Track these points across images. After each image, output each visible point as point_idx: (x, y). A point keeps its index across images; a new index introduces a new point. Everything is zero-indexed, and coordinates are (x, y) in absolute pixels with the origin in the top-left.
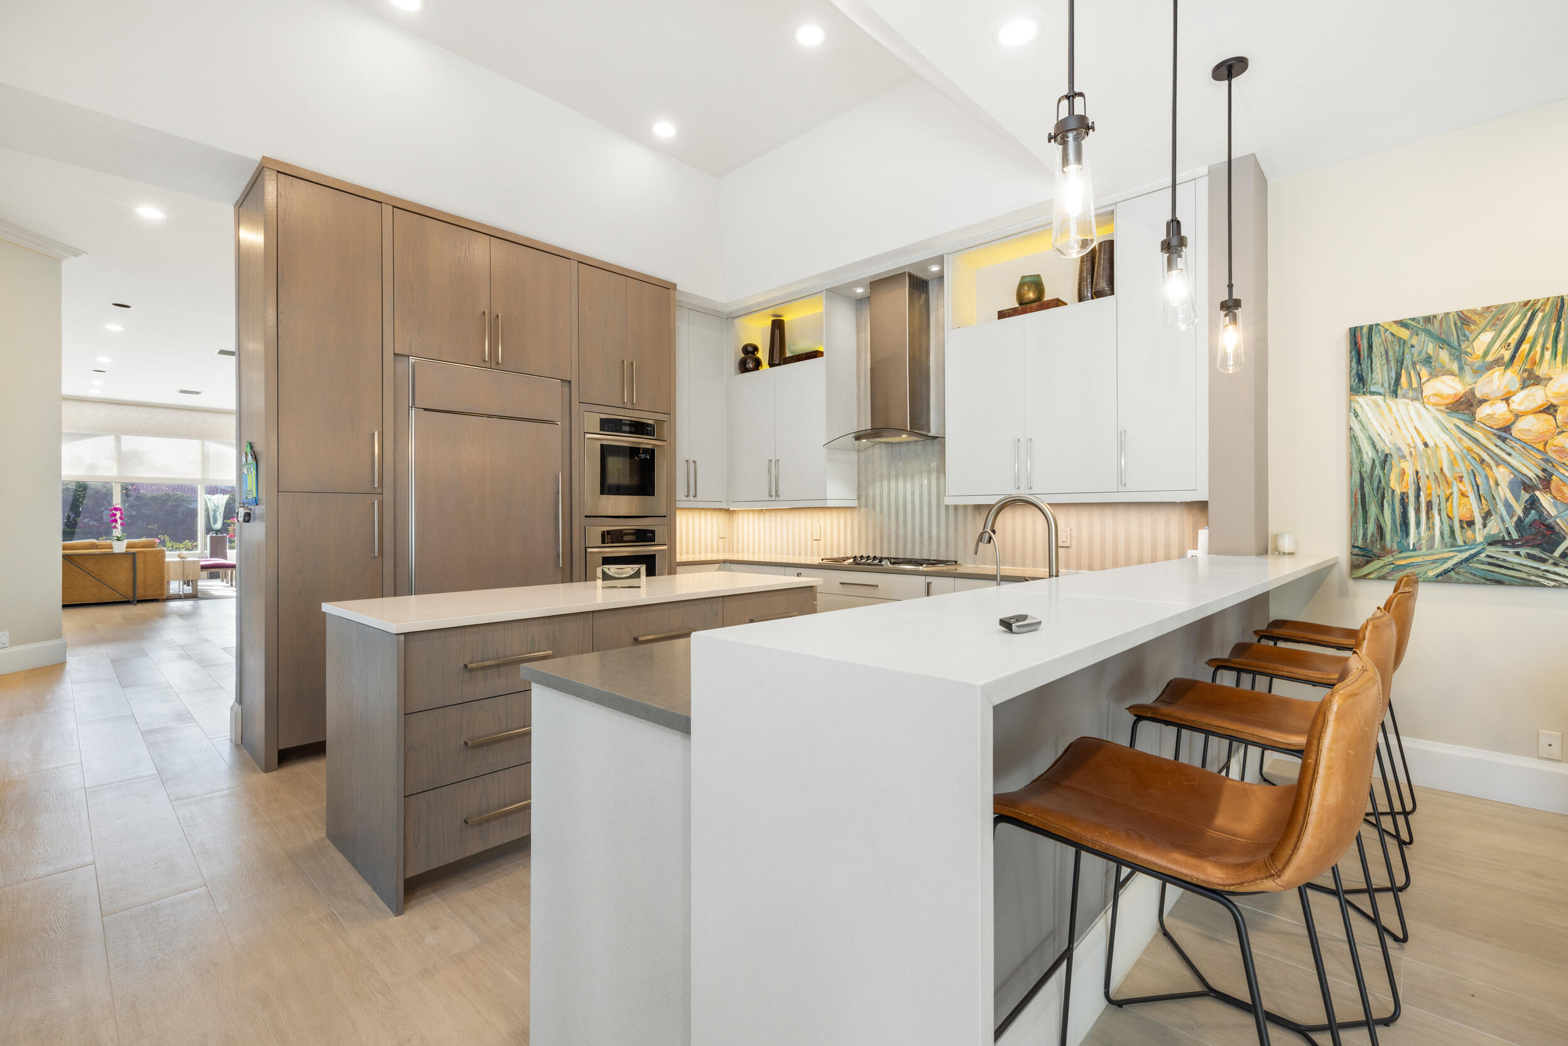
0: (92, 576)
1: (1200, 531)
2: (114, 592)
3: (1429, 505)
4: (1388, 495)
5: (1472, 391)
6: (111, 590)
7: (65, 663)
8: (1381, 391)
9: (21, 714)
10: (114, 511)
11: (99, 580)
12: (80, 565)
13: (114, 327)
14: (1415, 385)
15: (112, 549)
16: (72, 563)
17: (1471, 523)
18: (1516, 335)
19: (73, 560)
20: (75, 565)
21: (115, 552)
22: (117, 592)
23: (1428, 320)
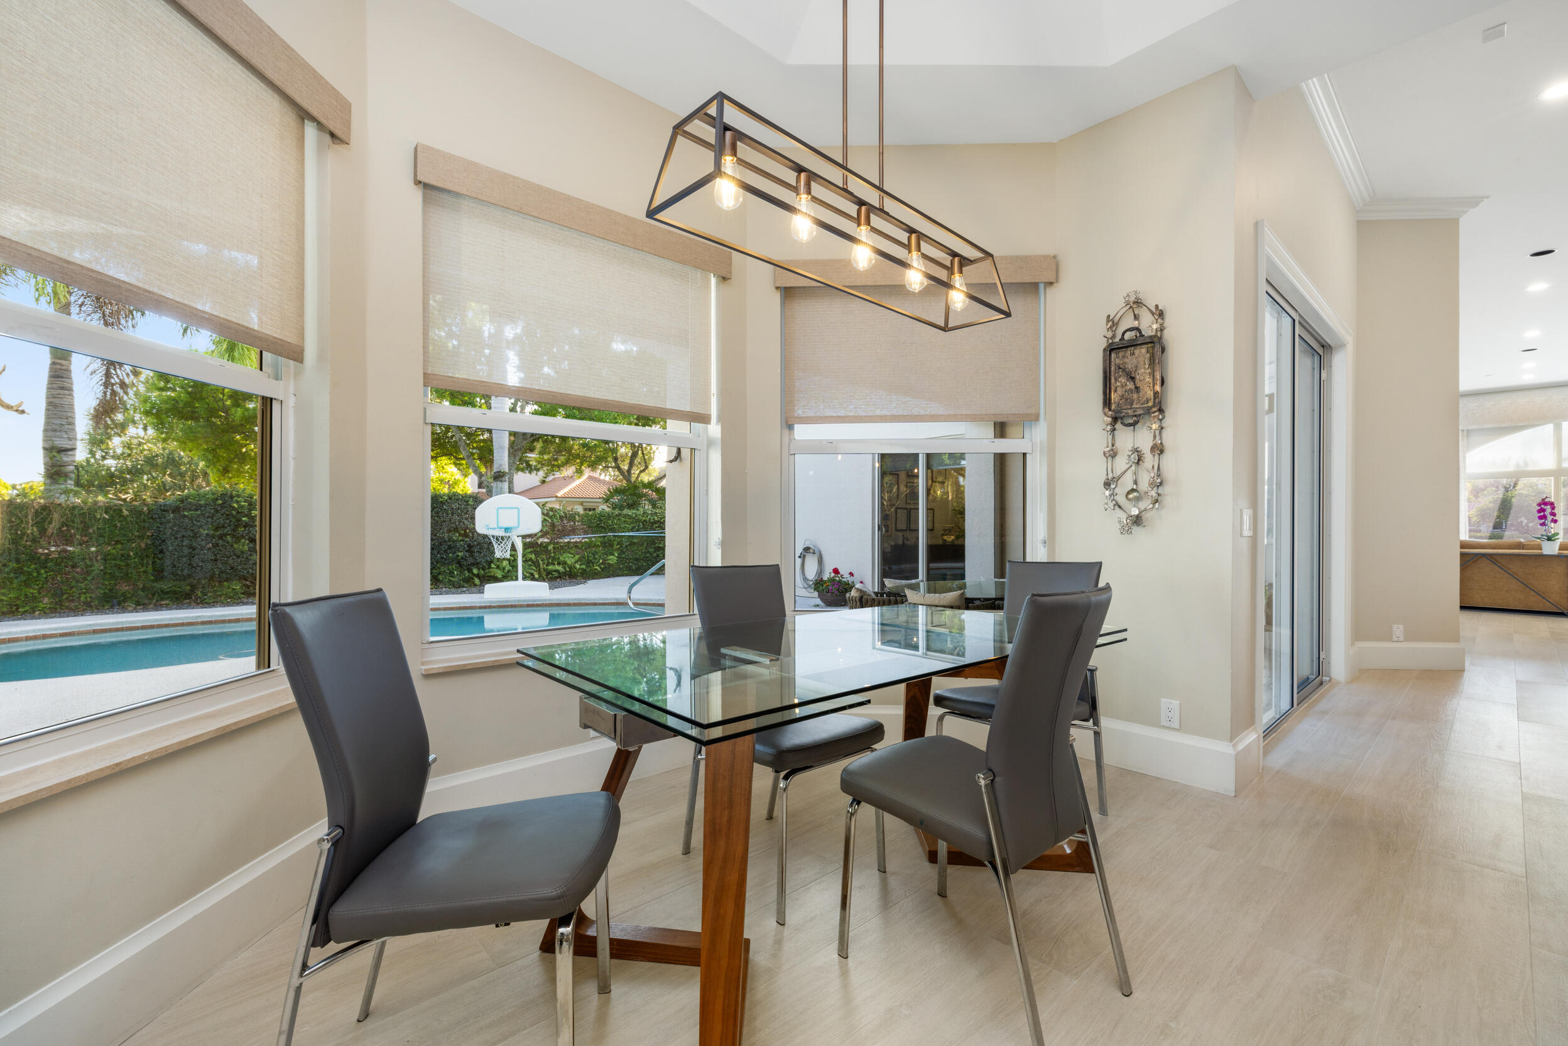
0: (1518, 580)
2: (1544, 600)
6: (1540, 597)
7: (1463, 671)
9: (1394, 718)
10: (1543, 506)
11: (1526, 585)
12: (1504, 566)
13: (1538, 287)
15: (1541, 549)
16: (1495, 564)
19: (1496, 560)
20: (1497, 565)
21: (1545, 553)
22: (1548, 601)
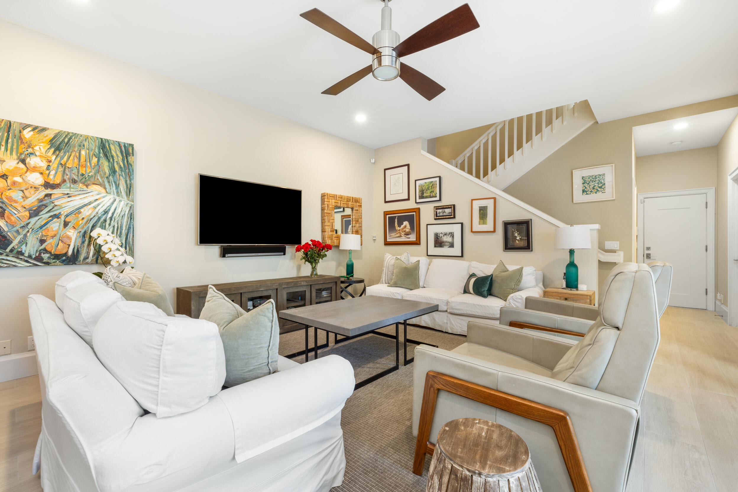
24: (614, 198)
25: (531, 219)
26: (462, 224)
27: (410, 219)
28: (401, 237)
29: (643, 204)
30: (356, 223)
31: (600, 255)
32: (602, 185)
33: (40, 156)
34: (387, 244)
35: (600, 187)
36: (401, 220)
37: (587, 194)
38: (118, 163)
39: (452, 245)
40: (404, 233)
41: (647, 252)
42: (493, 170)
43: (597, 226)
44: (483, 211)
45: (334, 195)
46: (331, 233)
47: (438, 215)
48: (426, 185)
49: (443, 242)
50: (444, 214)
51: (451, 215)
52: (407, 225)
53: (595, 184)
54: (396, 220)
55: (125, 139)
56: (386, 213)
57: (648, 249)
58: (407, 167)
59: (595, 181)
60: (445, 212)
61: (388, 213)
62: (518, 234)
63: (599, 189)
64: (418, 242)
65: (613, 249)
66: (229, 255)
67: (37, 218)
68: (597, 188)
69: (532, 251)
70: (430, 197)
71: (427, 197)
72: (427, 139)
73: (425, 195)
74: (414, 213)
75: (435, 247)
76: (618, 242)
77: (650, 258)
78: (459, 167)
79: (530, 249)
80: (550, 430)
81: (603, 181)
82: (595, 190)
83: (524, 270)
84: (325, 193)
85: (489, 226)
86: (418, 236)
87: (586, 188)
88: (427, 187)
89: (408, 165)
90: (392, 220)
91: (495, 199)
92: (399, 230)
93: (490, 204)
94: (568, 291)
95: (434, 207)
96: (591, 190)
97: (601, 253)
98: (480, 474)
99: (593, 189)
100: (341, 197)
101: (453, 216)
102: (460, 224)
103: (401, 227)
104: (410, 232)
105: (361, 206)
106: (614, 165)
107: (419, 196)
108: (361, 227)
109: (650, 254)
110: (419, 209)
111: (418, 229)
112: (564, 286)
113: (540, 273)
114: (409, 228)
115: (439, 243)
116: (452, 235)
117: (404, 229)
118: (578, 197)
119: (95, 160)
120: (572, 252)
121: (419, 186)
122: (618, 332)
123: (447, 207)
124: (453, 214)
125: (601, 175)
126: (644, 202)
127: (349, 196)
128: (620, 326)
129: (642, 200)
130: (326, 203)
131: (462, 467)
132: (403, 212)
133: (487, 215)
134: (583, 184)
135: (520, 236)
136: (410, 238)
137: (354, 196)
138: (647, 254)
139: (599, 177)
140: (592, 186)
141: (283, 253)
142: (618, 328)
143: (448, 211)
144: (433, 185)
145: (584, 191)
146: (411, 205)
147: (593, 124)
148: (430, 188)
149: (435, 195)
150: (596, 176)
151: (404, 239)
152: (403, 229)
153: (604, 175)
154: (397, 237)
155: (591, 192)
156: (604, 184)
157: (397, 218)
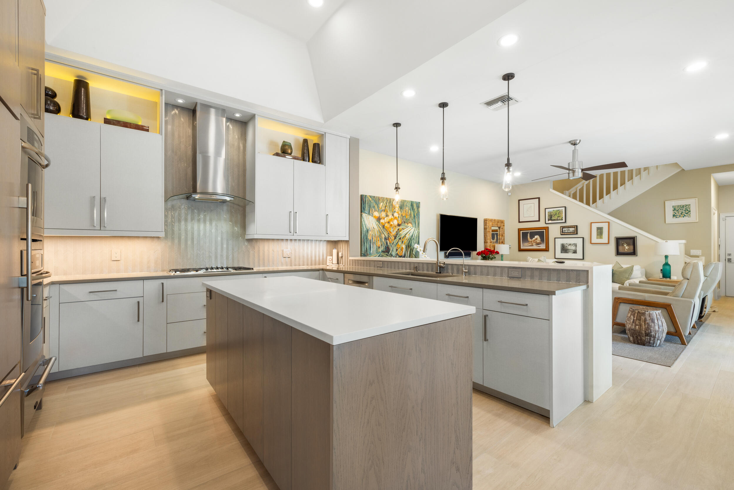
1: (334, 250)
3: (374, 242)
4: (368, 239)
5: (380, 216)
8: (367, 213)
14: (372, 213)
17: (379, 247)
18: (385, 205)
23: (374, 197)
24: (697, 221)
25: (636, 236)
26: (583, 238)
27: (541, 234)
28: (533, 246)
29: (724, 222)
30: (502, 237)
31: (686, 259)
32: (688, 212)
33: (397, 212)
34: (520, 250)
35: (686, 213)
36: (532, 235)
37: (676, 218)
38: (416, 212)
39: (575, 252)
40: (535, 243)
41: (728, 257)
42: (601, 199)
43: (684, 241)
44: (600, 231)
45: (491, 219)
46: (490, 244)
47: (564, 232)
48: (554, 212)
49: (568, 250)
50: (569, 231)
51: (575, 232)
52: (538, 238)
53: (683, 211)
54: (529, 235)
55: (418, 201)
56: (519, 230)
57: (729, 255)
58: (538, 199)
59: (683, 209)
60: (570, 230)
61: (522, 230)
62: (626, 245)
63: (686, 215)
64: (547, 250)
65: (696, 255)
66: (450, 257)
67: (396, 240)
68: (685, 214)
69: (637, 256)
70: (558, 220)
71: (554, 220)
72: (553, 180)
73: (553, 218)
74: (545, 230)
75: (561, 253)
76: (701, 251)
77: (731, 262)
78: (572, 197)
79: (635, 255)
80: (665, 310)
81: (688, 209)
82: (683, 215)
83: (634, 268)
84: (487, 219)
85: (605, 240)
86: (547, 245)
87: (676, 213)
88: (554, 213)
89: (539, 198)
90: (525, 235)
91: (609, 222)
92: (531, 241)
93: (605, 226)
94: (664, 279)
95: (561, 227)
96: (679, 215)
97: (688, 258)
98: (648, 311)
99: (681, 214)
100: (495, 220)
101: (576, 232)
102: (582, 239)
103: (533, 239)
104: (540, 243)
105: (504, 225)
106: (697, 199)
107: (548, 219)
108: (504, 239)
109: (731, 259)
110: (548, 227)
111: (547, 241)
112: (661, 277)
113: (644, 270)
114: (540, 240)
115: (564, 249)
116: (575, 245)
117: (536, 241)
118: (670, 219)
119: (410, 211)
120: (666, 257)
121: (548, 212)
122: (688, 280)
123: (572, 227)
124: (576, 231)
125: (687, 205)
126: (726, 220)
127: (499, 219)
128: (689, 279)
129: (724, 218)
130: (488, 225)
131: (642, 310)
132: (534, 229)
133: (603, 233)
134: (674, 210)
135: (628, 247)
136: (540, 247)
137: (501, 219)
138: (728, 259)
139: (685, 207)
140: (681, 212)
141: (469, 256)
142: (688, 279)
143: (571, 230)
144: (559, 212)
145: (674, 216)
146: (541, 224)
147: (681, 170)
148: (558, 214)
149: (562, 219)
150: (683, 206)
151: (535, 247)
152: (534, 240)
153: (689, 205)
154: (530, 246)
155: (680, 216)
156: (690, 211)
157: (530, 233)
